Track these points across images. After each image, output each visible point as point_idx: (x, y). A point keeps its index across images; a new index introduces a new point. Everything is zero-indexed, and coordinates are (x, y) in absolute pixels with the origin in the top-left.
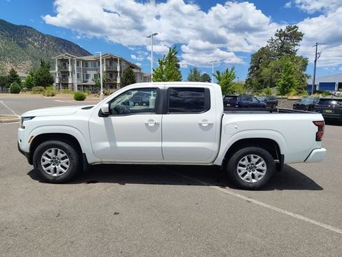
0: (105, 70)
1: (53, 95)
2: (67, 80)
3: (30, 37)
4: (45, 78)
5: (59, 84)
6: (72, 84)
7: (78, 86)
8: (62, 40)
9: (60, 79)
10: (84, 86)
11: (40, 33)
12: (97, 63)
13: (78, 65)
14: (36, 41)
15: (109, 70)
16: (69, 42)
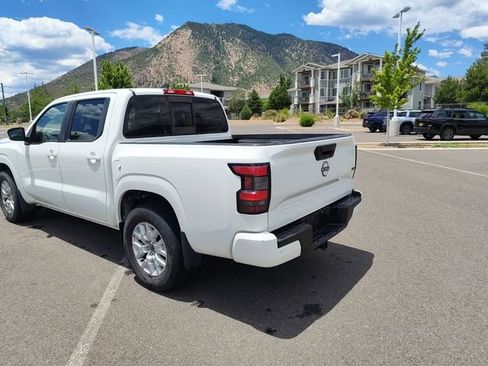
0: (358, 80)
1: (283, 121)
2: (308, 99)
3: (287, 47)
4: (280, 99)
5: (298, 106)
6: (314, 104)
7: (321, 106)
8: (326, 44)
9: (300, 99)
10: (329, 106)
11: (299, 40)
12: (349, 70)
13: (322, 78)
14: (293, 51)
15: (366, 79)
16: (334, 45)
